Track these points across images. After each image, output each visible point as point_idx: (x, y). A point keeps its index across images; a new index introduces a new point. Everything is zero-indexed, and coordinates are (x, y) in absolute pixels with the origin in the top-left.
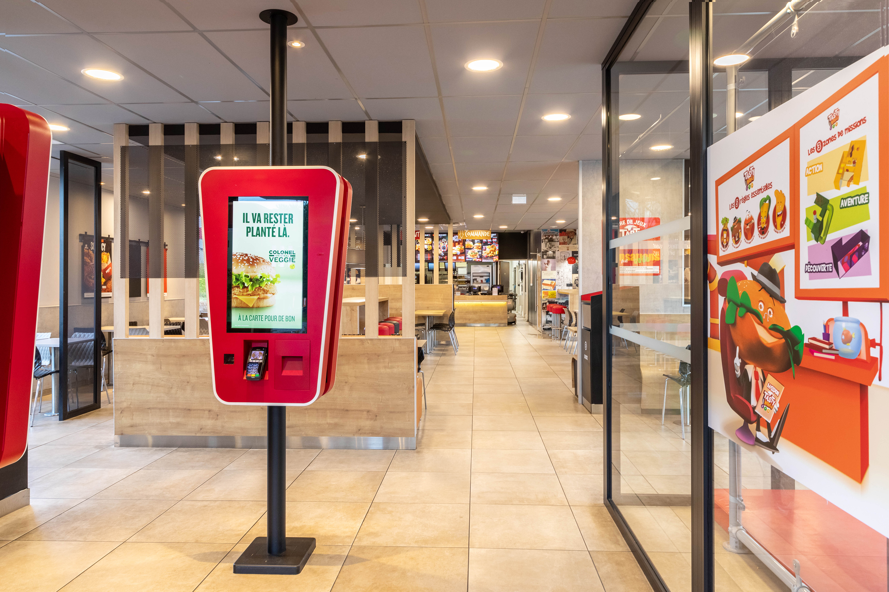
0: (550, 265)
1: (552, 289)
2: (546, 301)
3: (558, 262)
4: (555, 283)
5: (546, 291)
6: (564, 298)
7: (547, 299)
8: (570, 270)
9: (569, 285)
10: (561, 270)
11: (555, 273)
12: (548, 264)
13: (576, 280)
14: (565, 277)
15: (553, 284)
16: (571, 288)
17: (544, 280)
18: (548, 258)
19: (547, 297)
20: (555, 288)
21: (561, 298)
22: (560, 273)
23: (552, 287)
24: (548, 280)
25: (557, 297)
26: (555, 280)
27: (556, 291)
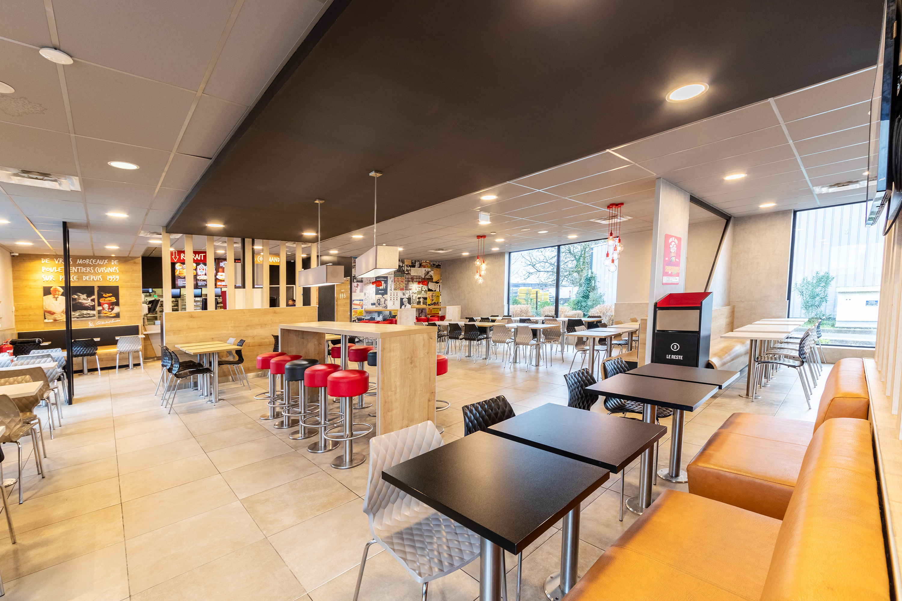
0: (359, 288)
1: (360, 308)
2: (356, 319)
3: (365, 285)
4: (362, 303)
5: (356, 310)
6: (369, 315)
7: (356, 317)
8: (374, 291)
9: (373, 304)
10: (367, 292)
11: (363, 294)
12: (357, 287)
13: (378, 300)
14: (370, 297)
15: (361, 304)
16: (374, 306)
17: (354, 300)
18: (357, 281)
19: (356, 315)
20: (363, 307)
21: (367, 315)
22: (366, 294)
23: (360, 307)
24: (357, 300)
25: (364, 314)
26: (362, 300)
27: (363, 309)
